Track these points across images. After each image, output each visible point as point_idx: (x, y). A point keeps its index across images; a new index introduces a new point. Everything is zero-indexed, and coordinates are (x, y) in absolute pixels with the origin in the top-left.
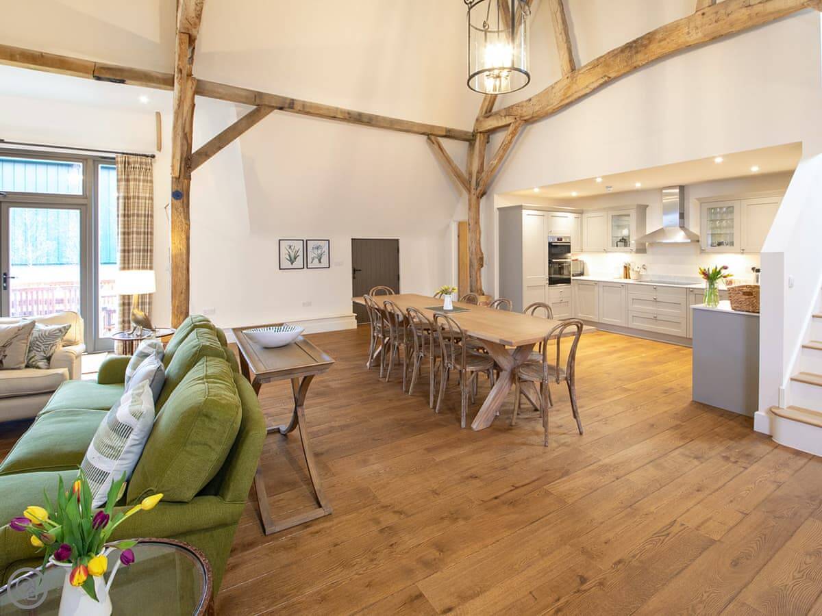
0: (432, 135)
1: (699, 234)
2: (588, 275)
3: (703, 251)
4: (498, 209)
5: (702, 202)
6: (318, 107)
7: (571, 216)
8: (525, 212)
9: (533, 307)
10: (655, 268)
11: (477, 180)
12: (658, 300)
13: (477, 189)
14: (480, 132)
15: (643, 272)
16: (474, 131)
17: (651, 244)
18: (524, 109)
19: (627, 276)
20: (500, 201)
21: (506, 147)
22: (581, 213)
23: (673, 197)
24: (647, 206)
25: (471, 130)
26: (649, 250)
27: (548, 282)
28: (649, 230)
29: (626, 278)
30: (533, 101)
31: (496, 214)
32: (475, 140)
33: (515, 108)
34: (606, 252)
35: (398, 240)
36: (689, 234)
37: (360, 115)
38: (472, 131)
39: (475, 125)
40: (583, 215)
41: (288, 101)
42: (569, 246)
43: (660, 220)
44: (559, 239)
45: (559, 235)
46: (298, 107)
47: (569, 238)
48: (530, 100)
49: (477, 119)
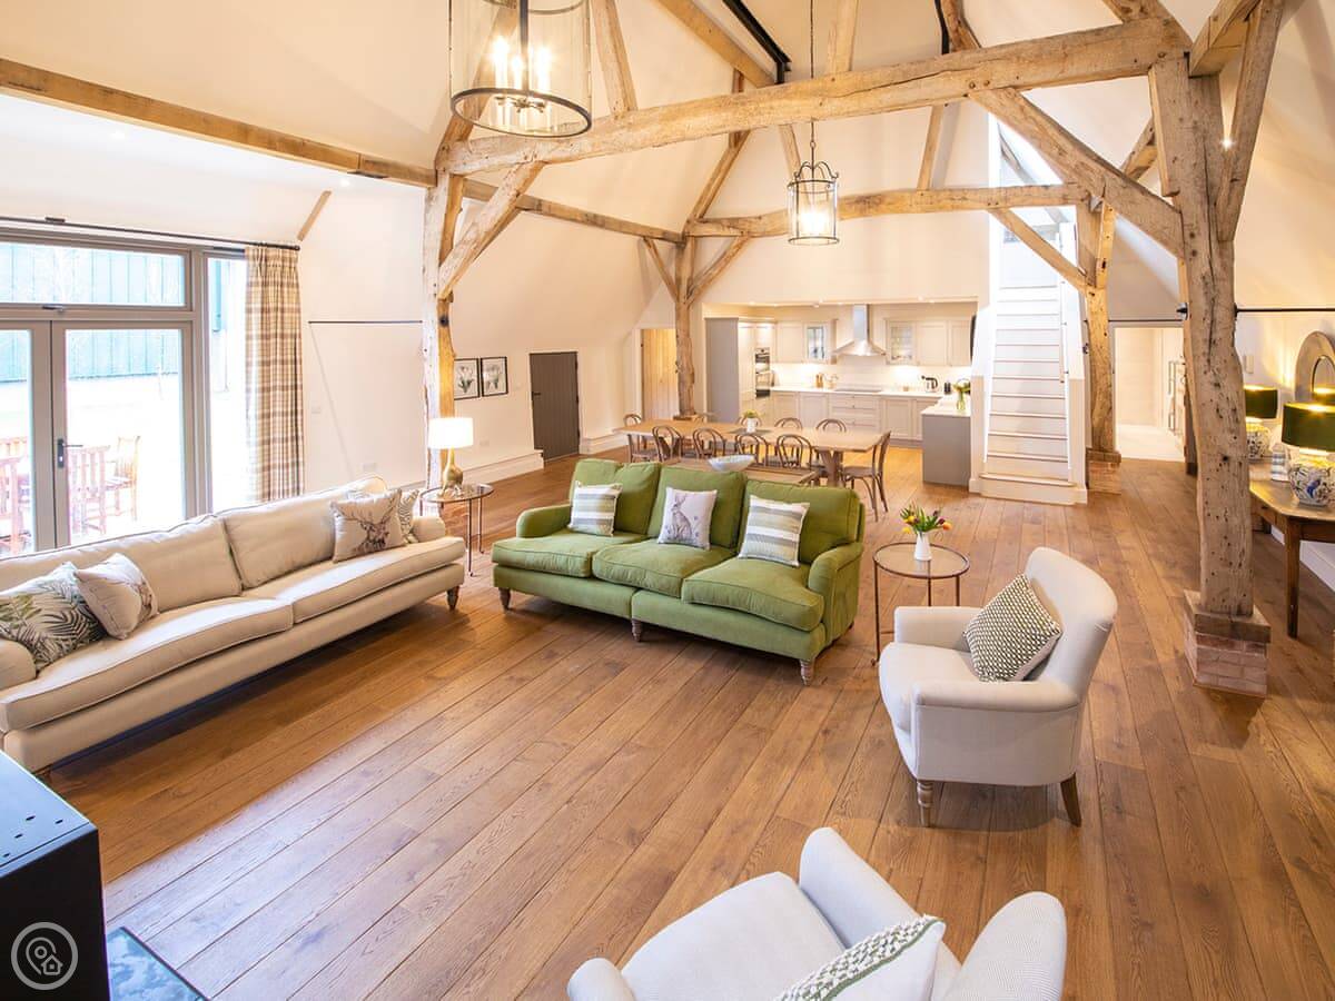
0: (647, 237)
1: (882, 348)
2: (779, 385)
3: (888, 363)
4: (706, 319)
5: (887, 321)
6: (561, 208)
7: (769, 325)
8: (740, 325)
10: (847, 378)
11: (688, 288)
12: (855, 407)
13: (688, 298)
14: (692, 236)
15: (834, 381)
16: (684, 233)
17: (842, 356)
18: (754, 226)
19: (820, 385)
20: (708, 310)
21: (725, 259)
22: (776, 323)
23: (859, 316)
24: (837, 320)
25: (679, 231)
26: (839, 362)
27: (756, 395)
28: (839, 345)
29: (819, 387)
30: (765, 220)
31: (704, 324)
32: (685, 244)
33: (740, 222)
34: (803, 363)
35: (575, 353)
36: (875, 349)
37: (595, 216)
39: (685, 227)
40: (779, 325)
41: (537, 203)
42: (769, 357)
43: (849, 336)
44: (763, 351)
45: (763, 347)
46: (544, 209)
47: (768, 349)
48: (760, 218)
49: (688, 222)
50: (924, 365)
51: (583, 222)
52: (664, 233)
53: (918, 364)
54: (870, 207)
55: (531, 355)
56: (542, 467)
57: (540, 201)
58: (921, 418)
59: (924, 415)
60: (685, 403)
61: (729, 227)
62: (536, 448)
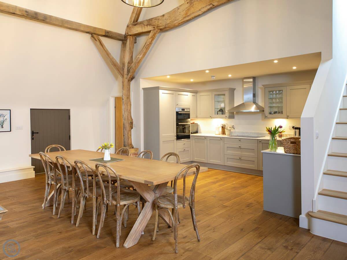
0: (94, 34)
1: (264, 107)
2: (200, 133)
3: (266, 117)
4: (144, 89)
5: (265, 87)
8: (161, 92)
9: (167, 156)
11: (128, 68)
12: (241, 147)
13: (128, 75)
14: (130, 35)
15: (232, 130)
16: (125, 33)
17: (238, 113)
18: (160, 22)
19: (224, 133)
20: (144, 84)
21: (146, 47)
22: (196, 93)
24: (235, 89)
26: (236, 116)
27: (176, 138)
28: (236, 105)
29: (223, 134)
30: (166, 17)
31: (142, 93)
32: (126, 40)
33: (153, 21)
34: (212, 118)
35: (69, 110)
36: (258, 107)
38: (124, 34)
39: (126, 30)
40: (198, 95)
42: (189, 114)
44: (183, 110)
45: (183, 107)
49: (128, 26)
50: (291, 118)
51: (24, 17)
52: (108, 32)
53: (287, 117)
55: (31, 109)
56: (34, 176)
61: (147, 25)
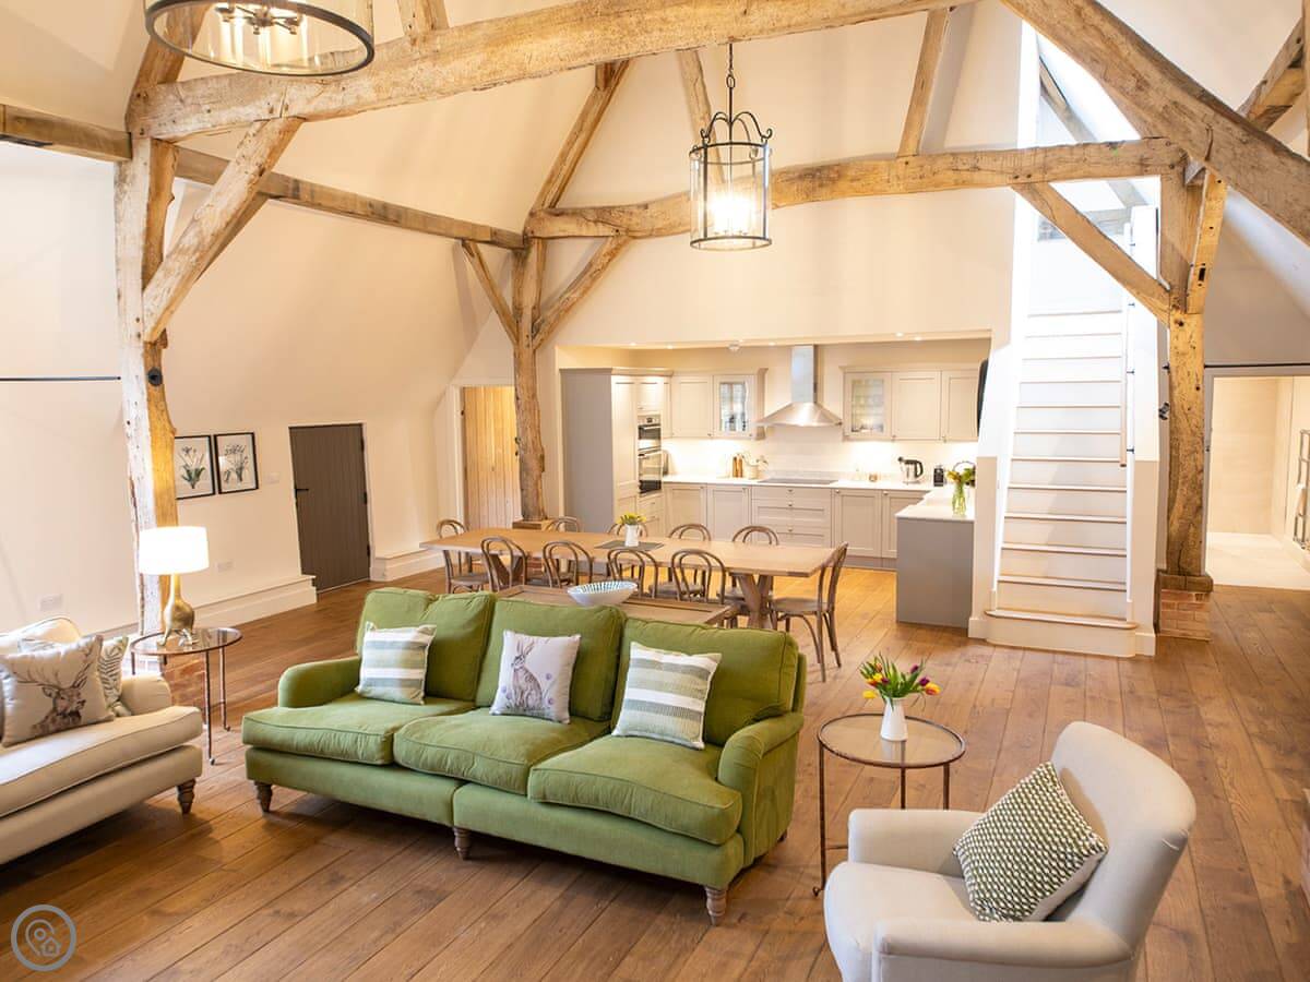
0: (468, 241)
1: (841, 417)
2: (674, 473)
3: (847, 438)
4: (561, 370)
5: (846, 371)
7: (660, 380)
8: (614, 379)
10: (782, 462)
11: (533, 320)
12: (794, 506)
13: (533, 337)
14: (539, 238)
15: (762, 466)
16: (525, 233)
17: (772, 428)
18: (635, 220)
19: (738, 473)
20: (565, 357)
21: (591, 275)
22: (670, 375)
23: (802, 364)
24: (767, 369)
25: (518, 229)
26: (770, 436)
27: (639, 490)
28: (769, 410)
29: (737, 476)
30: (652, 210)
31: (558, 379)
32: (528, 250)
33: (615, 213)
34: (712, 438)
35: (360, 425)
36: (825, 416)
37: (385, 206)
38: (521, 233)
39: (527, 223)
40: (675, 379)
41: (291, 186)
42: (659, 430)
43: (786, 395)
44: (650, 420)
45: (650, 413)
46: (305, 196)
47: (659, 416)
48: (646, 207)
49: (532, 214)
50: (902, 440)
51: (366, 217)
52: (494, 233)
53: (894, 439)
54: (821, 186)
55: (292, 429)
56: (314, 601)
57: (296, 182)
58: (896, 521)
59: (900, 519)
60: (530, 503)
61: (596, 222)
62: (304, 572)
